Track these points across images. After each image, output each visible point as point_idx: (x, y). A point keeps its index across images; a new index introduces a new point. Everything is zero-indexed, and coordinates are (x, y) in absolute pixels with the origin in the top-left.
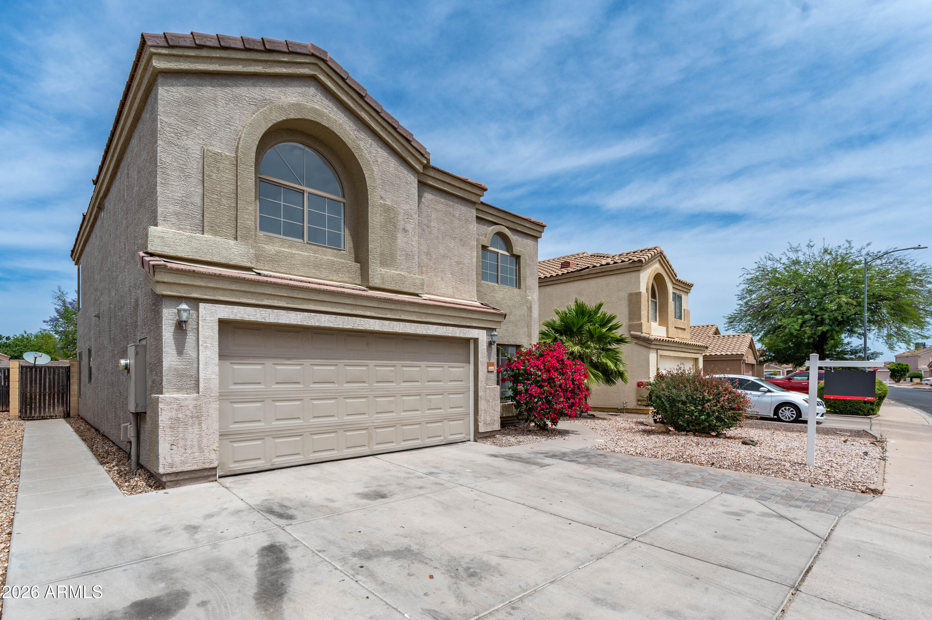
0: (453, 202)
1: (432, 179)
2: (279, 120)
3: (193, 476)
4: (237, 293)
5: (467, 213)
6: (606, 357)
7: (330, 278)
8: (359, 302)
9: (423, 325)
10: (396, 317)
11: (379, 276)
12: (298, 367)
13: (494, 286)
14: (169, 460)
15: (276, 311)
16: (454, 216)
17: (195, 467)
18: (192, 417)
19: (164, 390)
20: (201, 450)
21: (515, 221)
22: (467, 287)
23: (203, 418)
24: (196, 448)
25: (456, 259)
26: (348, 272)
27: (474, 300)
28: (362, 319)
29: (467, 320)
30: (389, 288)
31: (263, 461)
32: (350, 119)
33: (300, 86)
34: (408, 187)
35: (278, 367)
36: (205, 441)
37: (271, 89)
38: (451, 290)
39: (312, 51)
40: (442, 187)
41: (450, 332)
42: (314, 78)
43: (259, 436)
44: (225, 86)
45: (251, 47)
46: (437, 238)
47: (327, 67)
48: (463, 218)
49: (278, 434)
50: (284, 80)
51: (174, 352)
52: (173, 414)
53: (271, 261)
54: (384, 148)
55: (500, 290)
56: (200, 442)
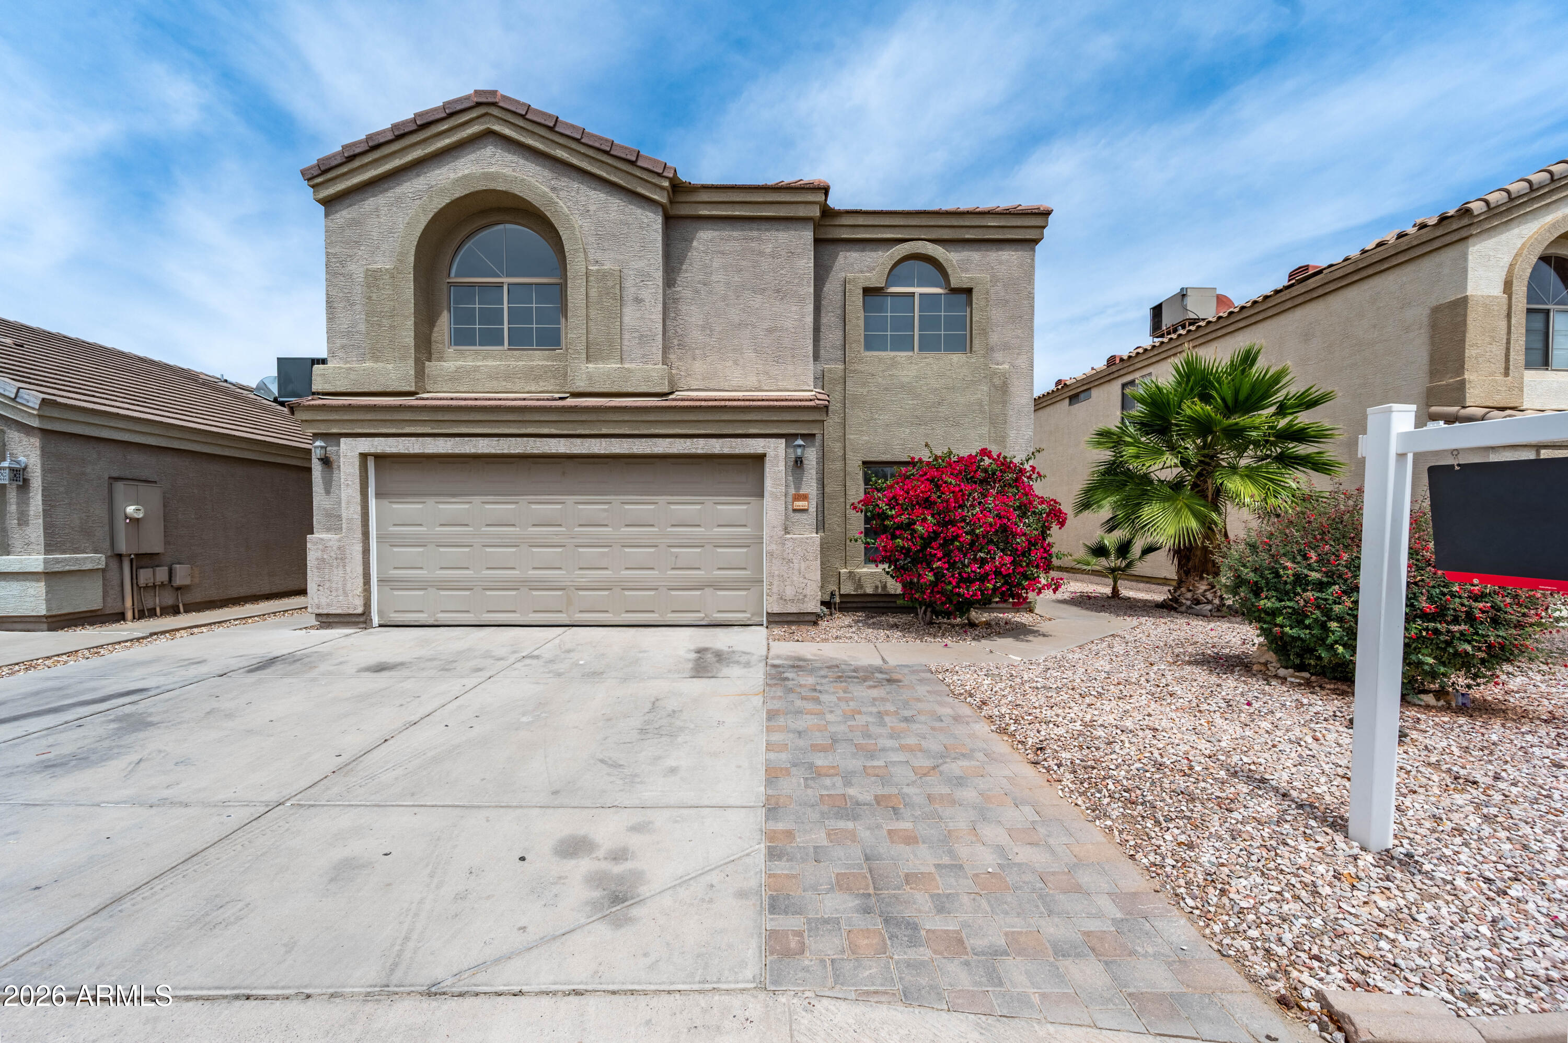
0: (758, 230)
1: (705, 206)
2: (440, 207)
3: (342, 619)
4: (376, 423)
5: (791, 241)
6: (1247, 476)
7: (526, 390)
8: (528, 417)
9: (644, 440)
10: (593, 432)
11: (584, 376)
12: (467, 506)
13: (895, 357)
14: (316, 601)
15: (421, 439)
16: (761, 253)
17: (339, 611)
18: (336, 559)
19: (315, 530)
20: (346, 594)
21: (956, 224)
22: (790, 368)
23: (347, 561)
24: (341, 592)
25: (766, 325)
26: (554, 377)
27: (808, 388)
28: (538, 439)
29: (736, 424)
30: (602, 390)
31: (426, 615)
32: (544, 166)
33: (474, 152)
34: (645, 232)
35: (441, 506)
36: (349, 585)
37: (438, 172)
38: (755, 378)
39: (476, 100)
40: (730, 213)
41: (700, 446)
42: (489, 134)
43: (422, 585)
44: (386, 190)
45: (402, 132)
46: (725, 298)
47: (500, 111)
48: (783, 253)
49: (442, 585)
50: (453, 153)
51: (323, 491)
52: (319, 554)
53: (450, 380)
54: (599, 188)
55: (911, 363)
56: (344, 585)
